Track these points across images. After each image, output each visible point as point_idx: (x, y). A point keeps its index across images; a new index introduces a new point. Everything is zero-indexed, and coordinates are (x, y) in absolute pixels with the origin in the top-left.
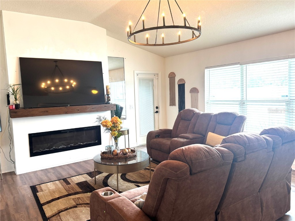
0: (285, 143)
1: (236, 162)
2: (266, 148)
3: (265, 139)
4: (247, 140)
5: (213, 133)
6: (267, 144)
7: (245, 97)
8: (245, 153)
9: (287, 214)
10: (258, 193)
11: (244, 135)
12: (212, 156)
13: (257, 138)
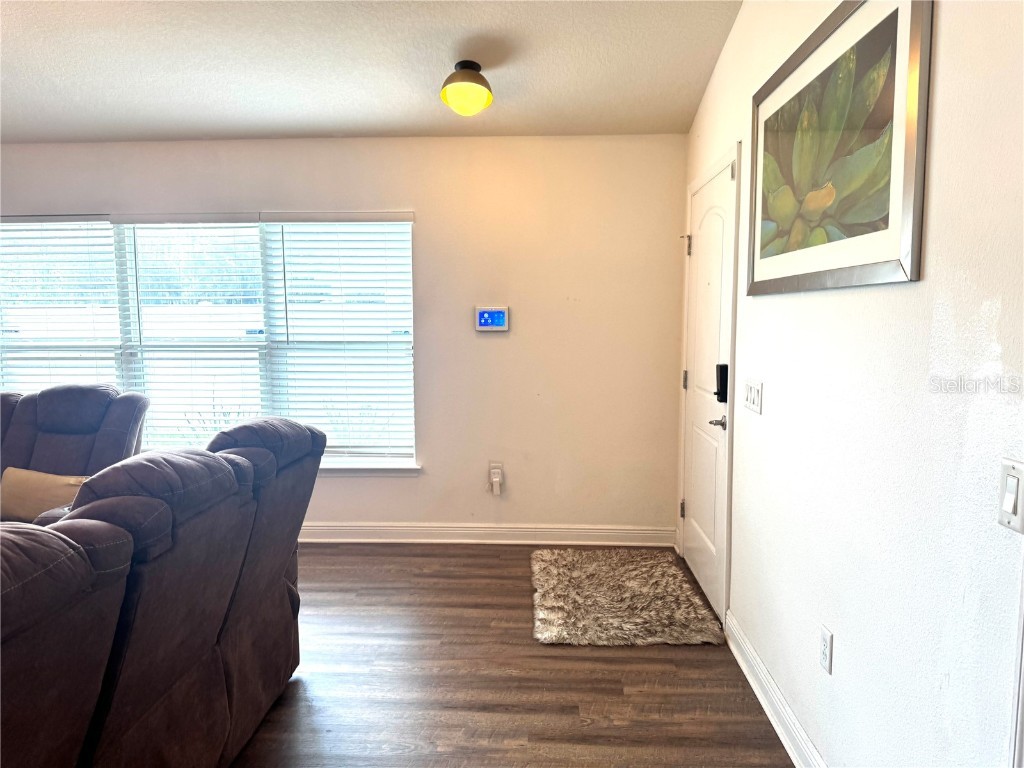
0: (284, 468)
1: (143, 562)
2: (235, 494)
3: (230, 462)
4: (177, 477)
5: (27, 467)
6: (238, 480)
7: (134, 335)
8: (174, 521)
9: (296, 675)
10: (216, 648)
11: (164, 459)
12: (45, 566)
13: (205, 464)
